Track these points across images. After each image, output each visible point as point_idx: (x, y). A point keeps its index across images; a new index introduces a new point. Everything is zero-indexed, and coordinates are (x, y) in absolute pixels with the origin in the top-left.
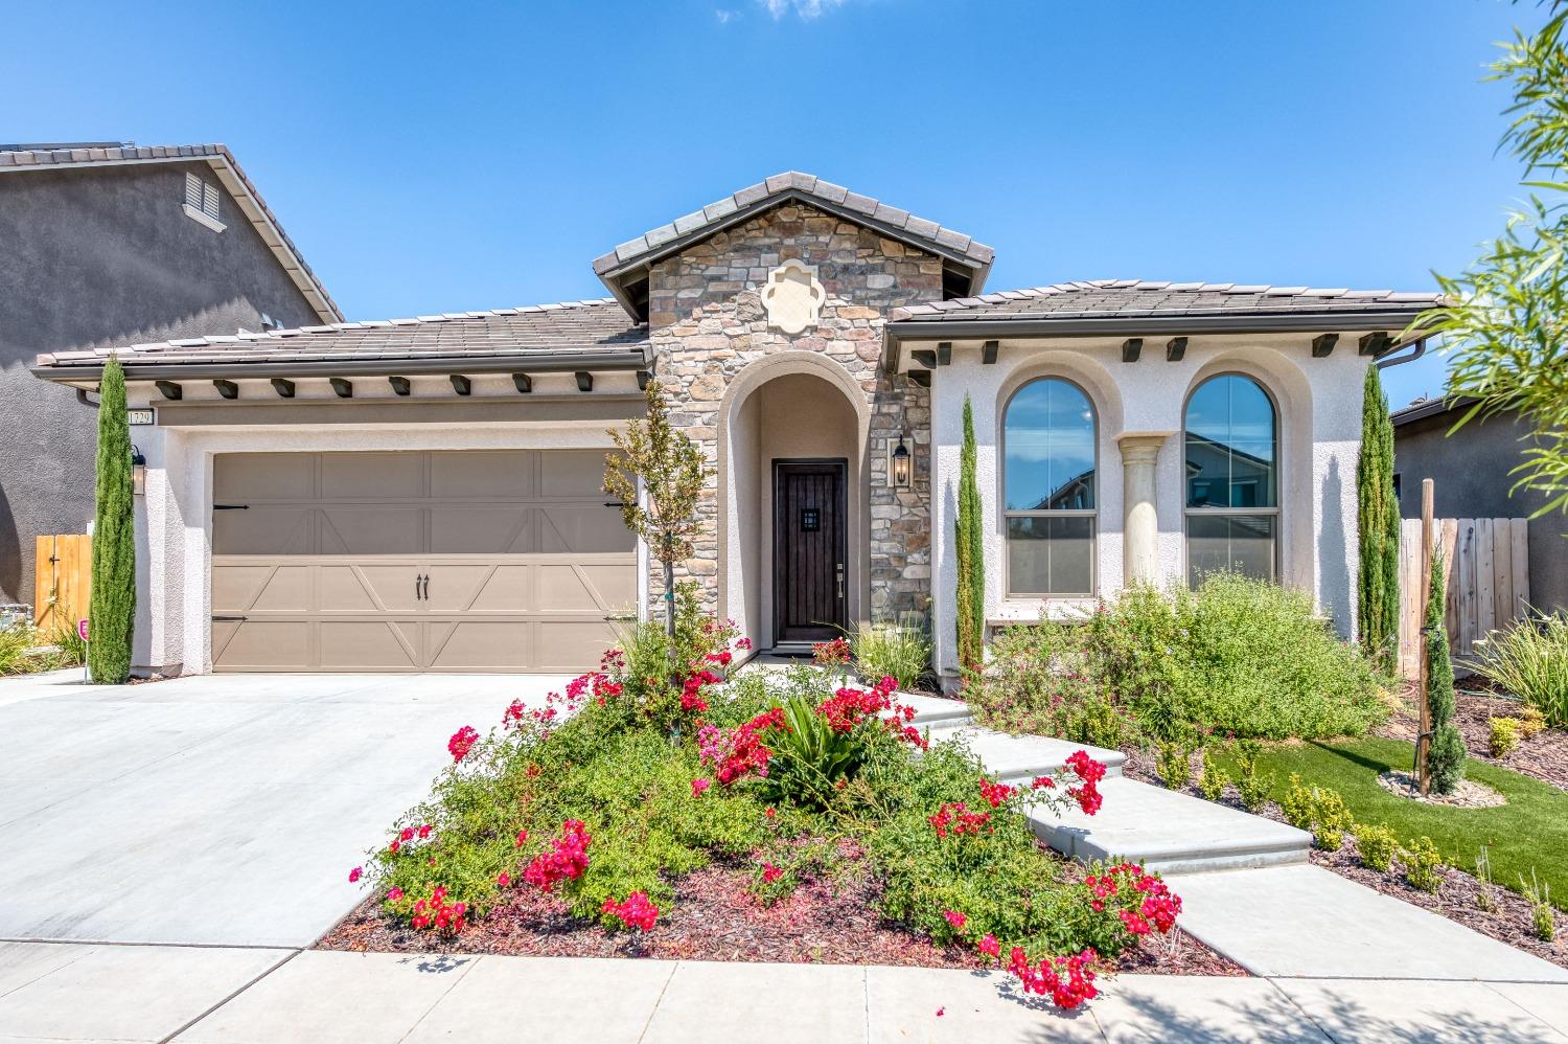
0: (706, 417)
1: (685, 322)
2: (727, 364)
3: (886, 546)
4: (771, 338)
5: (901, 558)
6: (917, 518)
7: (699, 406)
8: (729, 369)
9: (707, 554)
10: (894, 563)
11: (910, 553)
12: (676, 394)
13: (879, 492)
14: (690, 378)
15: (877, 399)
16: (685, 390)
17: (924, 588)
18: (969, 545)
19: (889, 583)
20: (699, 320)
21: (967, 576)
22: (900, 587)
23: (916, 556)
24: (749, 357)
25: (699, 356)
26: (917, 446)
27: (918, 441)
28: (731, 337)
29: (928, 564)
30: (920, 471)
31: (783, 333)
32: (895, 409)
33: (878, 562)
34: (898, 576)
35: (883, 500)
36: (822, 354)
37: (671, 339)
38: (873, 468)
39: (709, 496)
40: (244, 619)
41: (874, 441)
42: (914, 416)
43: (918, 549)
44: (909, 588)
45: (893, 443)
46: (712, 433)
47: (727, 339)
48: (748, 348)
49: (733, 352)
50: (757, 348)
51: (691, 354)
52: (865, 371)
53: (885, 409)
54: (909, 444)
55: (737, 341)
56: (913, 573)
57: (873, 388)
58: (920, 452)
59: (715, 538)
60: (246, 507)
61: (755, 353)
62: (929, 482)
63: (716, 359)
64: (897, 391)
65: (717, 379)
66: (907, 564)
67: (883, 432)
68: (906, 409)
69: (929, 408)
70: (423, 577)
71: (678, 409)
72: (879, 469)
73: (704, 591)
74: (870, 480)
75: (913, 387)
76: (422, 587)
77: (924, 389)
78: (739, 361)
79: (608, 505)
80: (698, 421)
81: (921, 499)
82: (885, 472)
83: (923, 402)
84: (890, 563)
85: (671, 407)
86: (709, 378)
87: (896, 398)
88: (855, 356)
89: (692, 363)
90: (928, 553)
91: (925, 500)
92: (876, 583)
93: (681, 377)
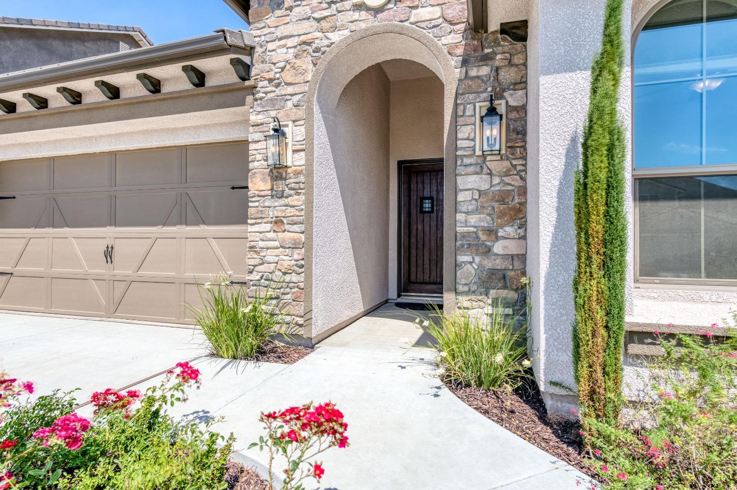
0: (296, 99)
1: (279, 13)
2: (314, 46)
3: (473, 219)
4: (356, 15)
5: (491, 232)
6: (510, 188)
7: (290, 90)
8: (317, 50)
9: (296, 228)
10: (483, 237)
11: (502, 226)
12: (270, 80)
13: (467, 161)
14: (282, 64)
15: (465, 62)
16: (278, 76)
17: (517, 264)
18: (602, 209)
19: (477, 259)
20: (290, 9)
21: (596, 260)
22: (489, 264)
23: (508, 229)
24: (335, 37)
25: (290, 42)
26: (510, 108)
27: (512, 103)
28: (318, 20)
29: (524, 238)
30: (514, 136)
31: (368, 9)
32: (485, 71)
33: (464, 236)
34: (488, 251)
35: (471, 169)
36: (407, 24)
37: (266, 31)
38: (460, 136)
39: (297, 174)
40: (12, 274)
41: (462, 107)
42: (508, 75)
43: (510, 222)
44: (499, 264)
45: (482, 106)
46: (301, 113)
47: (315, 24)
48: (334, 29)
49: (320, 35)
50: (343, 27)
51: (283, 42)
52: (452, 35)
53: (473, 72)
54: (502, 108)
55: (324, 24)
56: (505, 247)
57: (460, 51)
58: (514, 115)
59: (303, 213)
60: (14, 198)
61: (340, 32)
62: (524, 148)
63: (304, 43)
64: (487, 51)
65: (306, 63)
66: (497, 238)
67: (471, 96)
68: (497, 69)
69: (525, 65)
70: (110, 247)
71: (272, 95)
72: (466, 136)
73: (293, 262)
74: (456, 148)
75: (506, 44)
76: (109, 254)
77: (519, 45)
78: (326, 42)
79: (233, 188)
80: (289, 104)
81: (514, 166)
82: (473, 140)
83: (518, 59)
84: (478, 238)
85: (266, 93)
86: (298, 62)
87: (486, 59)
88: (441, 20)
89: (284, 50)
90: (523, 226)
91: (519, 168)
92: (462, 258)
93: (274, 64)
